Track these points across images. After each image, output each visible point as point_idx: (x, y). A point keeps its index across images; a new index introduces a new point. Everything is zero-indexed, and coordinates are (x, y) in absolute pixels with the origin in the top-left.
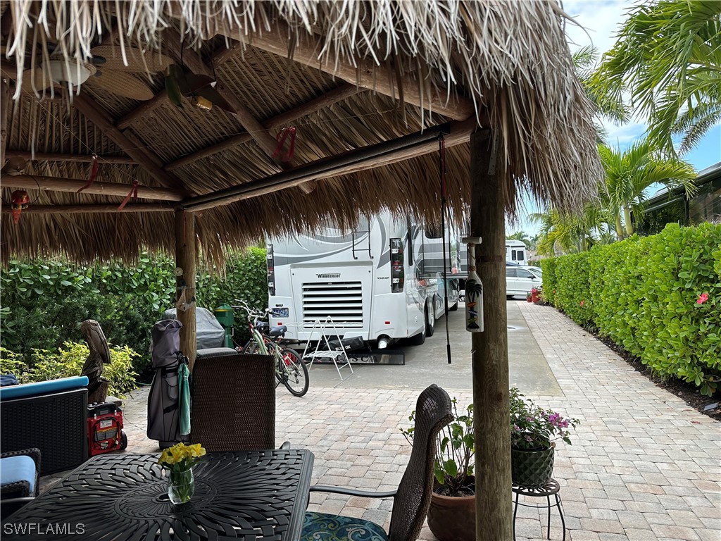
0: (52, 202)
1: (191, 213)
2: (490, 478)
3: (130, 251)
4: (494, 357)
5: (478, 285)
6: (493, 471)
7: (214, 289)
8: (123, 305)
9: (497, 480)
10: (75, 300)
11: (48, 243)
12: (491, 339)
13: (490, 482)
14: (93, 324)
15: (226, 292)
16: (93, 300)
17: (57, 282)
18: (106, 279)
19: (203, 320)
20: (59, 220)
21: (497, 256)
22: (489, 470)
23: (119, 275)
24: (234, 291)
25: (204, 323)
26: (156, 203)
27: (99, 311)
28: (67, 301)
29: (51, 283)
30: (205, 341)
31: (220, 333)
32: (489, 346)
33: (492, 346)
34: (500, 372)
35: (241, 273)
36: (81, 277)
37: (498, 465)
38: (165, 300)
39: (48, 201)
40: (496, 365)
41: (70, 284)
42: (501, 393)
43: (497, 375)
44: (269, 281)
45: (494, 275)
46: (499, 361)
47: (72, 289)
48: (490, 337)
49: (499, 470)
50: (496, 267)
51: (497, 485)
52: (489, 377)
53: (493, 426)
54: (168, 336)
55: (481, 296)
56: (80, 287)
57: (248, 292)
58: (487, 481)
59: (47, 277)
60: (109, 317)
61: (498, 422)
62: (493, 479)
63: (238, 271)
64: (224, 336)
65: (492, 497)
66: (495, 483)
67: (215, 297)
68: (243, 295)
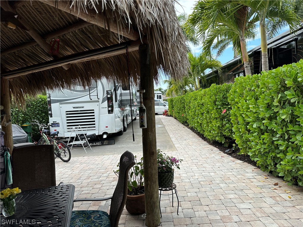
1: (7, 79)
4: (151, 138)
5: (144, 109)
6: (151, 183)
7: (20, 115)
9: (153, 186)
15: (27, 116)
21: (151, 97)
22: (149, 183)
24: (31, 116)
25: (16, 131)
30: (17, 140)
31: (25, 136)
33: (150, 133)
34: (153, 143)
35: (35, 107)
37: (153, 180)
40: (152, 141)
42: (154, 152)
43: (152, 145)
44: (49, 111)
45: (150, 105)
48: (149, 130)
49: (153, 182)
50: (151, 102)
52: (149, 146)
53: (151, 165)
55: (145, 113)
57: (38, 116)
58: (149, 187)
61: (153, 163)
62: (151, 186)
63: (32, 107)
64: (28, 137)
65: (151, 193)
66: (152, 188)
67: (21, 119)
68: (36, 118)
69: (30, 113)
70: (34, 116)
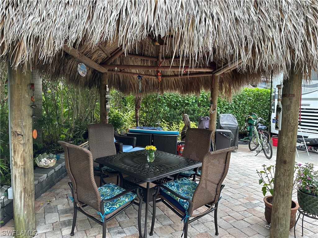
0: (174, 74)
1: (218, 76)
2: (276, 197)
3: (198, 91)
4: (284, 143)
5: (280, 108)
6: (278, 195)
7: (247, 108)
8: (205, 111)
9: (279, 199)
10: (188, 108)
11: (173, 88)
12: (284, 134)
13: (276, 199)
14: (186, 116)
15: (255, 109)
16: (195, 108)
17: (184, 101)
18: (200, 101)
19: (230, 119)
20: (176, 80)
21: (292, 94)
22: (276, 194)
23: (206, 100)
24: (259, 110)
25: (230, 120)
26: (207, 73)
27: (196, 112)
28: (186, 108)
29: (182, 101)
30: (229, 128)
31: (236, 125)
32: (282, 138)
33: (284, 138)
34: (286, 150)
35: (264, 101)
36: (191, 100)
37: (280, 193)
38: (223, 111)
39: (173, 74)
40: (285, 147)
41: (187, 102)
42: (286, 161)
43: (285, 152)
44: (273, 106)
45: (289, 103)
46: (287, 145)
47: (188, 104)
48: (284, 133)
49: (280, 195)
50: (290, 99)
51: (279, 202)
52: (281, 152)
53: (280, 174)
54: (203, 122)
55: (281, 113)
56: (191, 103)
57: (267, 110)
58: (275, 198)
59: (180, 99)
60: (199, 115)
61: (283, 173)
62: (277, 198)
63: (262, 101)
64: (238, 127)
65: (276, 206)
66: (278, 200)
67: (248, 111)
68: (264, 112)
69: (259, 107)
70: (262, 110)
